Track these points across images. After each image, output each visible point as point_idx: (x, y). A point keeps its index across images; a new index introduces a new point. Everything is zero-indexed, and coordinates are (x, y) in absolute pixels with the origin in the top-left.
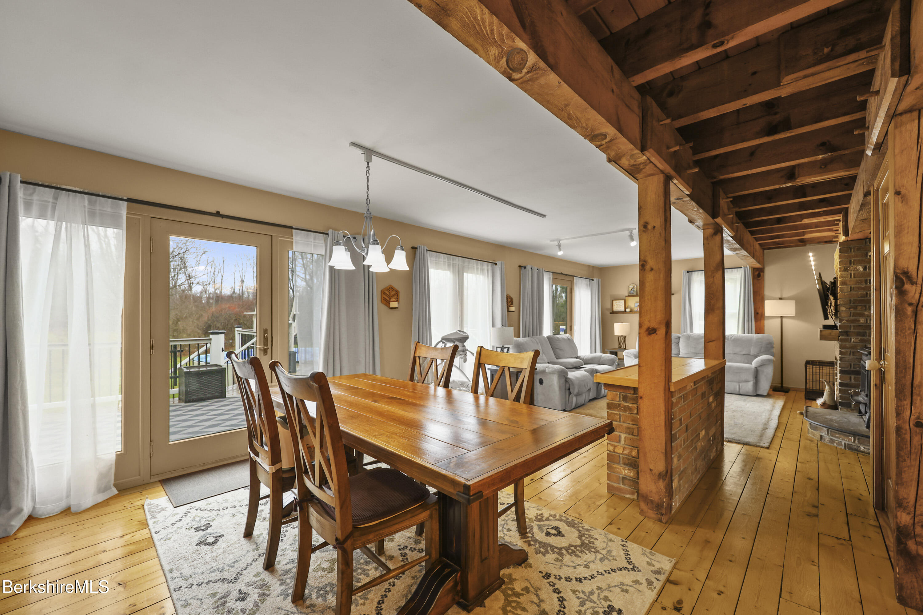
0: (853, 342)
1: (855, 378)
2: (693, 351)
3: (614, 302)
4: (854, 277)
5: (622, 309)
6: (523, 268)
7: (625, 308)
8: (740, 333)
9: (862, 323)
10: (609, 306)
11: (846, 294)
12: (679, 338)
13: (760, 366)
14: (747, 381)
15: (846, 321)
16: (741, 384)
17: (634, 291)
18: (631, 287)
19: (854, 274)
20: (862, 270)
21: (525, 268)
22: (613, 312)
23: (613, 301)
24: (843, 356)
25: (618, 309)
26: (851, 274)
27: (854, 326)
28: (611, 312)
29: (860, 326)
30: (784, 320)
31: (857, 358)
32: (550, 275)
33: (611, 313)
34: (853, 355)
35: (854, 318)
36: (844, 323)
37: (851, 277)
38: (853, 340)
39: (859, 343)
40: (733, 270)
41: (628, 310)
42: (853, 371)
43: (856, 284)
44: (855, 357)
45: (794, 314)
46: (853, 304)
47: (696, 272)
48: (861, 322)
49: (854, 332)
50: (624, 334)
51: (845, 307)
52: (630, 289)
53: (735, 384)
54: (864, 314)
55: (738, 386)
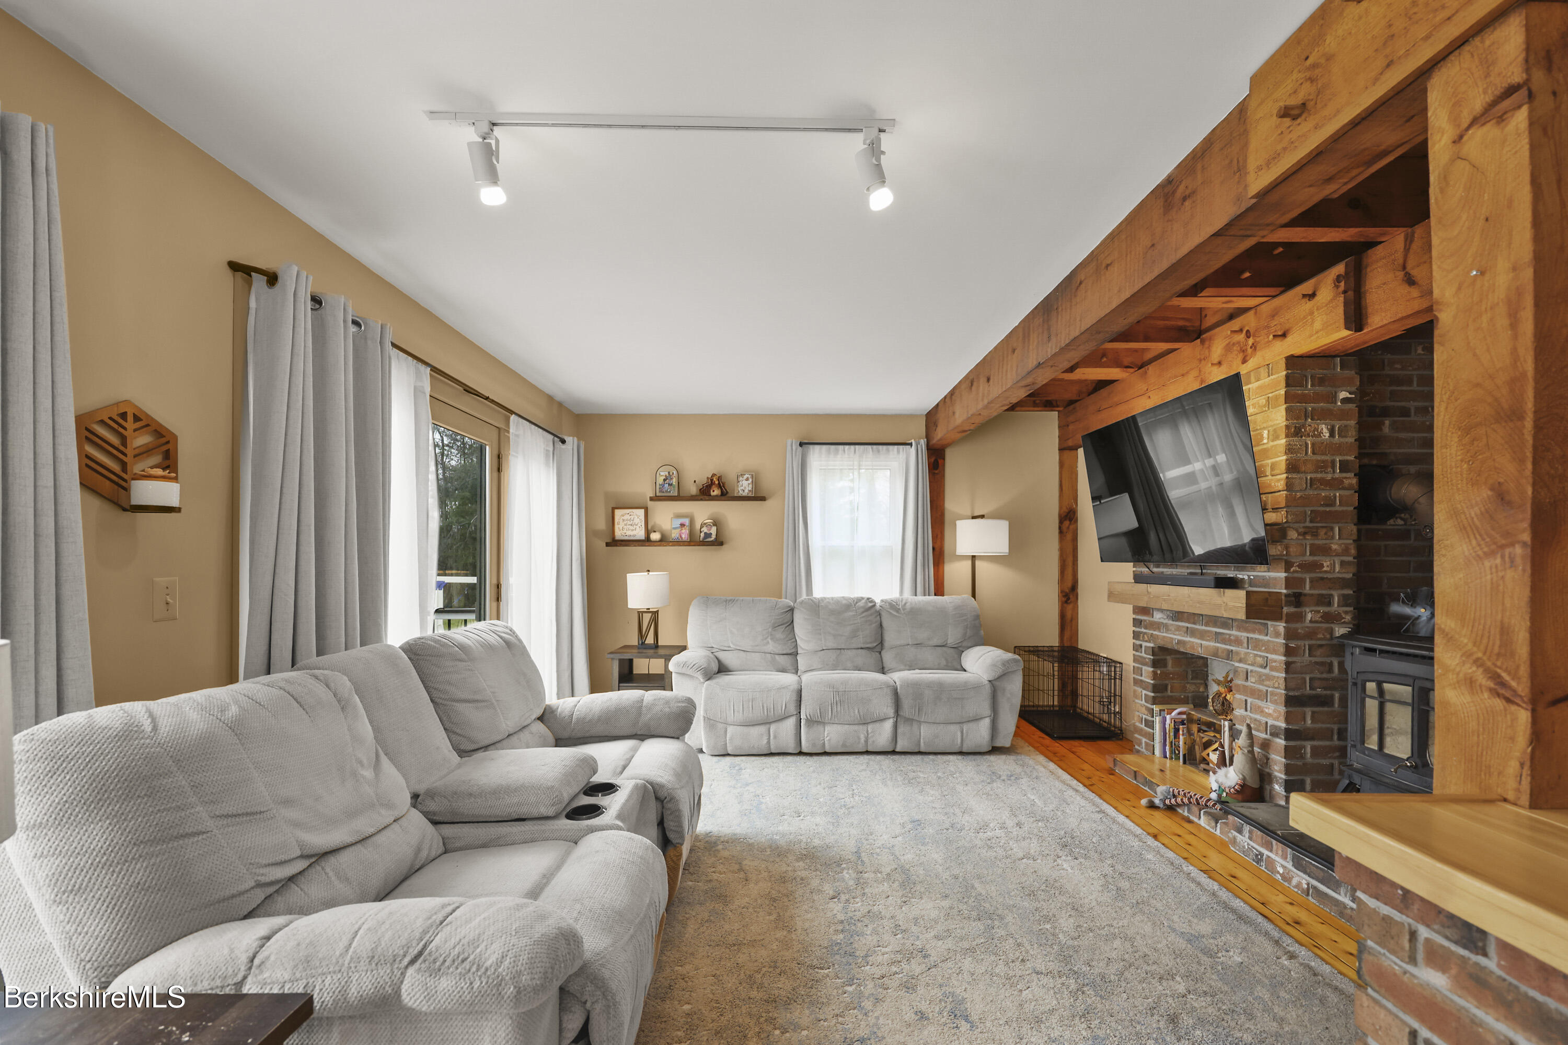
0: (1311, 621)
1: (1313, 713)
2: (831, 644)
3: (618, 513)
4: (1314, 453)
5: (640, 534)
6: (259, 281)
7: (648, 533)
8: (908, 595)
9: (1326, 572)
10: (601, 524)
11: (1299, 494)
12: (792, 610)
13: (1000, 678)
14: (977, 719)
15: (1298, 566)
16: (965, 727)
17: (670, 485)
18: (663, 473)
19: (1313, 445)
20: (1327, 435)
21: (272, 279)
22: (614, 543)
23: (613, 509)
24: (1290, 659)
25: (629, 533)
26: (1307, 445)
27: (1311, 581)
28: (609, 540)
29: (1322, 579)
30: (978, 563)
31: (1316, 663)
32: (418, 375)
33: (608, 545)
34: (1310, 655)
35: (1311, 558)
36: (1295, 572)
37: (1306, 453)
38: (1309, 616)
39: (1321, 622)
40: (891, 447)
41: (655, 536)
42: (1310, 697)
43: (1316, 472)
44: (1313, 659)
45: (1007, 550)
46: (1311, 521)
47: (817, 447)
48: (1325, 569)
49: (1312, 595)
50: (653, 606)
51: (1297, 530)
52: (660, 480)
53: (953, 728)
54: (1330, 548)
55: (959, 734)
